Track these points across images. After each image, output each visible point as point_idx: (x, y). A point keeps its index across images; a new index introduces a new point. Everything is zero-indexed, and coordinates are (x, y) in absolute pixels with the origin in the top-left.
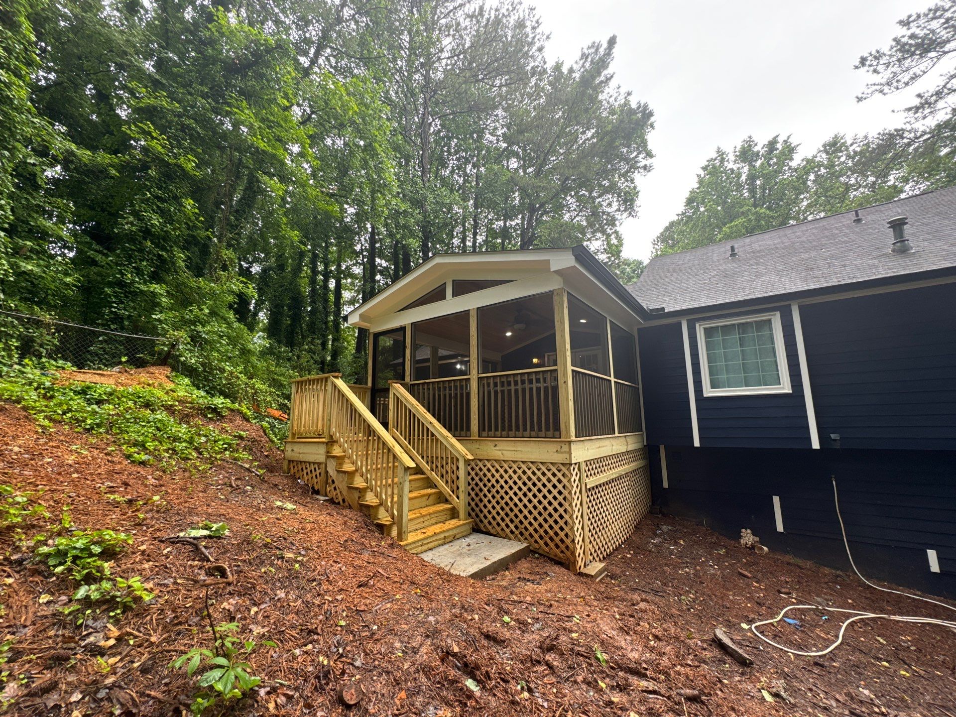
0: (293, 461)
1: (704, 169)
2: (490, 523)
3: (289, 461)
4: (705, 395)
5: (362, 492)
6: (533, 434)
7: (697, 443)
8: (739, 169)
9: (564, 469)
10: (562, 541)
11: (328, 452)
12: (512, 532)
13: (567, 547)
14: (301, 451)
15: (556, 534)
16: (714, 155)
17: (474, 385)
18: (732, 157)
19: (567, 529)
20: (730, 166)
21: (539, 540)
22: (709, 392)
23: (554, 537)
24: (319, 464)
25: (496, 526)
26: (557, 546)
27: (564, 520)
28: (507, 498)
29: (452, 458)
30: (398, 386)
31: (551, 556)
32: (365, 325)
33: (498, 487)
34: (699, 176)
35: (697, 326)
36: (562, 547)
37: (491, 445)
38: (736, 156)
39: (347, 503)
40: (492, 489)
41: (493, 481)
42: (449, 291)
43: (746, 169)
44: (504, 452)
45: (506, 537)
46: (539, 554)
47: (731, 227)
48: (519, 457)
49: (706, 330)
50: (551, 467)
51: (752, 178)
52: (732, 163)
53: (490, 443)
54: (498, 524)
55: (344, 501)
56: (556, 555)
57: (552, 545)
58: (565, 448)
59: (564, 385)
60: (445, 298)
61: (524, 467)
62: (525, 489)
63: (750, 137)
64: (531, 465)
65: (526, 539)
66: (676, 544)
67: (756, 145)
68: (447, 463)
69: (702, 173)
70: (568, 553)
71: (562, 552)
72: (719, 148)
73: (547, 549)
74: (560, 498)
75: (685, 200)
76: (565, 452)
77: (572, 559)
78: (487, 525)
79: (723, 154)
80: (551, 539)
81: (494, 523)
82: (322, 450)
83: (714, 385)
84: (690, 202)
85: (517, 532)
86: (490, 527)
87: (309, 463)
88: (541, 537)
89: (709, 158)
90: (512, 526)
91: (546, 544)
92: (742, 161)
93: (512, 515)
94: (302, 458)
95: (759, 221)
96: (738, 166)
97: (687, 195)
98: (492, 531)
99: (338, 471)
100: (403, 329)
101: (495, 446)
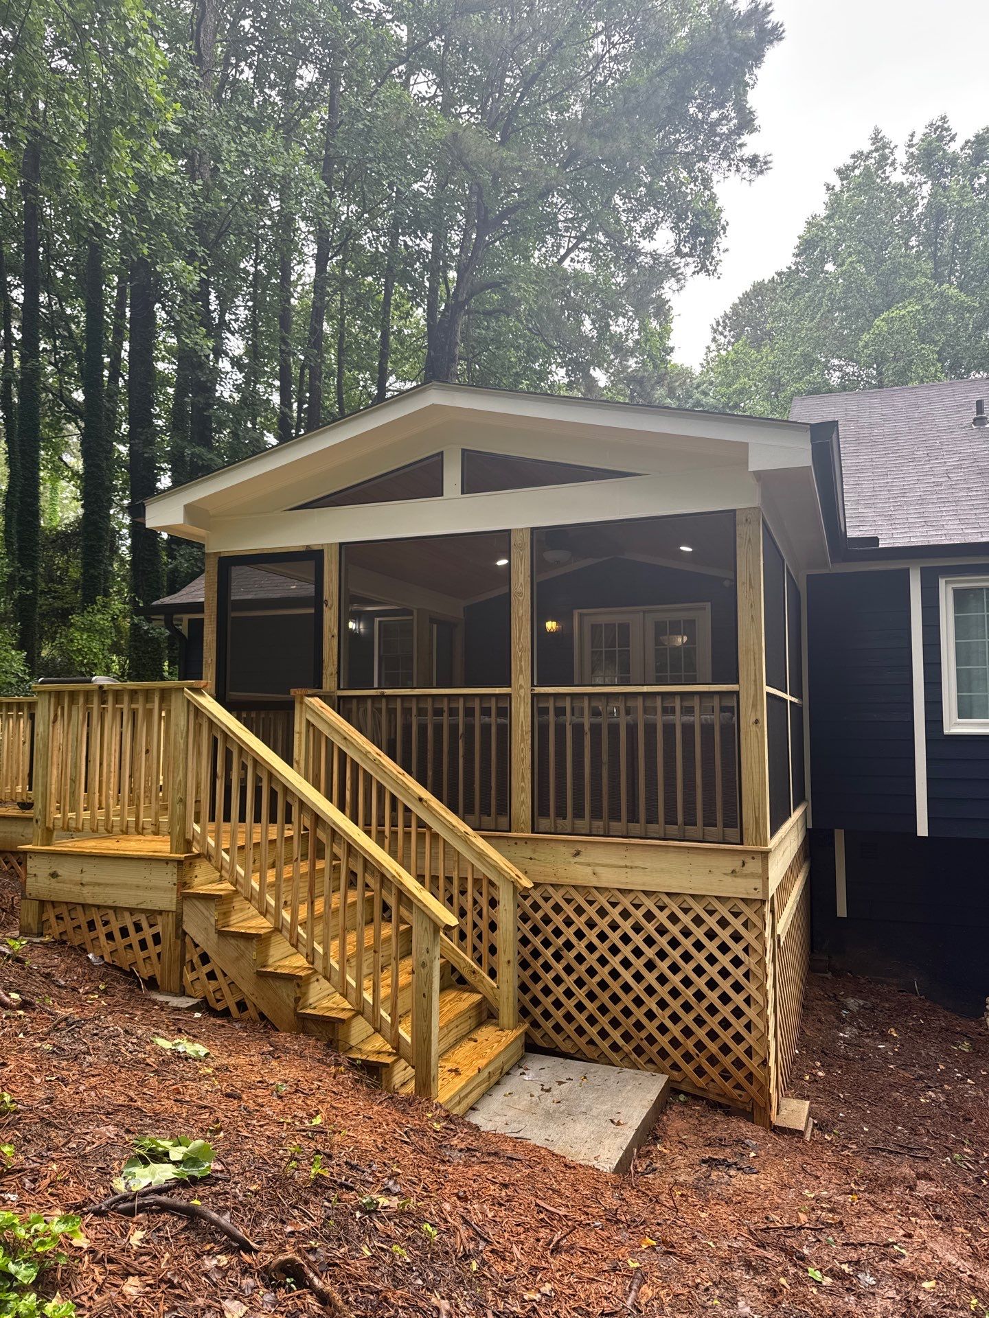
0: (54, 904)
1: (843, 173)
2: (558, 1028)
3: (42, 903)
4: (946, 731)
5: (297, 982)
6: (672, 829)
7: (922, 830)
8: (912, 186)
9: (748, 912)
10: (738, 1064)
11: (183, 884)
12: (615, 1047)
13: (750, 1077)
14: (86, 878)
15: (725, 1049)
16: (867, 147)
17: (522, 714)
18: (901, 156)
19: (750, 1039)
20: (897, 177)
21: (682, 1063)
22: (954, 725)
23: (720, 1056)
24: (152, 914)
25: (574, 1036)
26: (726, 1075)
27: (744, 1021)
28: (603, 973)
29: (477, 882)
30: (316, 702)
31: (711, 1096)
32: (195, 532)
33: (581, 947)
34: (829, 188)
35: (942, 582)
36: (740, 1075)
37: (565, 852)
38: (912, 156)
39: (252, 1012)
40: (564, 952)
41: (569, 933)
42: (452, 477)
43: (926, 189)
44: (598, 869)
45: (602, 1059)
46: (686, 1094)
47: (892, 320)
48: (637, 881)
49: (957, 592)
50: (717, 905)
51: (936, 212)
52: (900, 170)
53: (562, 849)
54: (580, 1031)
55: (242, 1006)
56: (723, 1095)
57: (713, 1072)
58: (753, 866)
59: (753, 728)
60: (439, 493)
61: (649, 904)
62: (650, 953)
63: (944, 119)
64: (666, 900)
65: (651, 1061)
66: (885, 1037)
67: (953, 139)
68: (463, 893)
69: (837, 182)
70: (753, 1089)
71: (738, 1086)
72: (877, 132)
73: (701, 1082)
74: (738, 974)
75: (797, 242)
76: (753, 875)
77: (761, 1101)
78: (552, 1033)
79: (884, 147)
80: (713, 1060)
81: (570, 1029)
82: (166, 878)
83: (965, 711)
84: (806, 246)
85: (628, 1048)
86: (558, 1039)
87: (116, 909)
88: (688, 1057)
89: (854, 151)
90: (616, 1035)
91: (700, 1071)
92: (921, 170)
93: (615, 1010)
94: (89, 895)
95: (944, 313)
96: (912, 178)
97: (801, 229)
98: (566, 1047)
99: (222, 934)
100: (313, 556)
101: (577, 854)
